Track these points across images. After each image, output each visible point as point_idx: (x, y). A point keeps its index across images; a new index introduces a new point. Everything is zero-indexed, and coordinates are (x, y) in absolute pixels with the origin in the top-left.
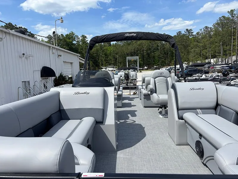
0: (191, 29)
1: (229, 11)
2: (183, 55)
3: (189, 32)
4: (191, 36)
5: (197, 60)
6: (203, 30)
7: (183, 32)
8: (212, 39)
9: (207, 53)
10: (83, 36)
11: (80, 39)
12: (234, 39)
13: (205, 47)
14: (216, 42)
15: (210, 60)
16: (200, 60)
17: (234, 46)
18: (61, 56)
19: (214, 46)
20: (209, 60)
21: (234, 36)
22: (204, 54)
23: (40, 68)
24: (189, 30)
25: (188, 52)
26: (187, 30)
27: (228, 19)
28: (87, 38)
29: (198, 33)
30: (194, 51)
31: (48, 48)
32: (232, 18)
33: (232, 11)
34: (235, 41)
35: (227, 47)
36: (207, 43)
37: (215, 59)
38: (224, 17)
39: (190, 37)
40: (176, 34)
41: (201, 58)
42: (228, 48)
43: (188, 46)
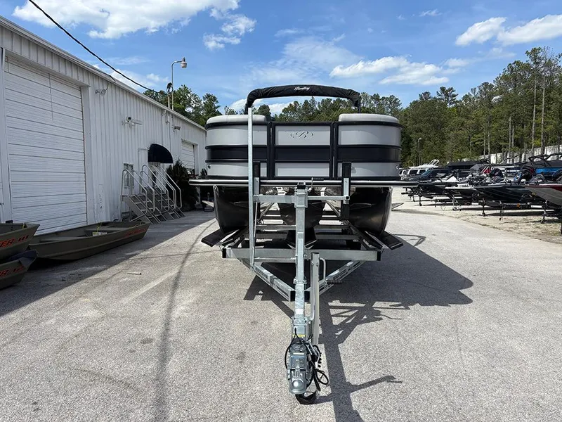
0: (452, 88)
1: (530, 51)
2: (432, 144)
3: (447, 95)
4: (450, 104)
5: (462, 155)
6: (477, 90)
7: (433, 95)
8: (492, 110)
9: (482, 140)
10: (208, 96)
11: (202, 102)
12: (537, 111)
13: (477, 129)
14: (502, 118)
15: (490, 157)
16: (468, 157)
17: (537, 125)
18: (179, 128)
19: (496, 125)
20: (487, 156)
21: (537, 104)
22: (476, 143)
23: (147, 146)
24: (447, 89)
25: (443, 139)
26: (443, 89)
27: (527, 67)
28: (217, 102)
29: (466, 98)
30: (456, 136)
31: (160, 113)
32: (534, 66)
33: (534, 50)
34: (541, 116)
35: (523, 127)
36: (483, 119)
37: (499, 155)
38: (518, 63)
39: (450, 106)
40: (418, 98)
41: (470, 152)
42: (525, 129)
43: (443, 125)
